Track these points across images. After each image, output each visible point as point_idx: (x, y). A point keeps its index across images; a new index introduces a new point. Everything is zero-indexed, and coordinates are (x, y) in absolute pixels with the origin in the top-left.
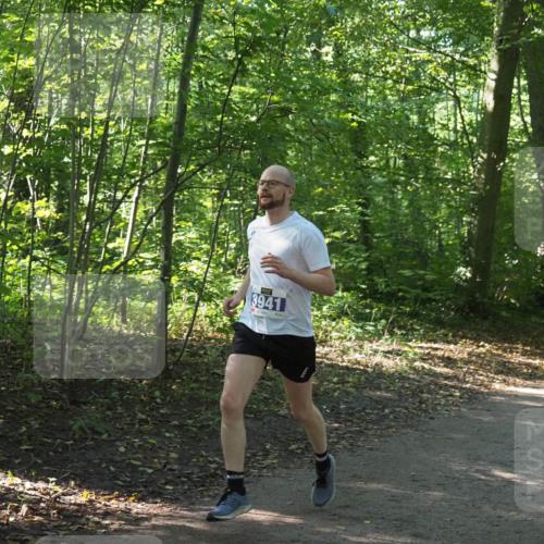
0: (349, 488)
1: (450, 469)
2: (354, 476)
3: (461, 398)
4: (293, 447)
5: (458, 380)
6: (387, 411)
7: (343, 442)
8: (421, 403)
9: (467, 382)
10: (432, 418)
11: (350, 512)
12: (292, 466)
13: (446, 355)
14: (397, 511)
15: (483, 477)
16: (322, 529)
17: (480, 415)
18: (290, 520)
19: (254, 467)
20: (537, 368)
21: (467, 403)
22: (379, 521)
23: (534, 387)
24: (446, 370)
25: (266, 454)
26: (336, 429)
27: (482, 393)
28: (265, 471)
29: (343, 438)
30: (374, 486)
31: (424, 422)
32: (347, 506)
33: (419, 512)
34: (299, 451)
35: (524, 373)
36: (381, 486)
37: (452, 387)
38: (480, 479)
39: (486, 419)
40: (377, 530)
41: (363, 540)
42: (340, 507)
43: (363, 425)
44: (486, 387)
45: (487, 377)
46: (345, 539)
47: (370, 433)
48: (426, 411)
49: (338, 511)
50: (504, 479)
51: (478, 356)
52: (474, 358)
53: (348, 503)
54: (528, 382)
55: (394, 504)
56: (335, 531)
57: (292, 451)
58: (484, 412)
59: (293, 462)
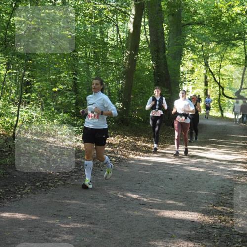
0: (63, 202)
1: (108, 193)
2: (65, 197)
3: (115, 161)
4: (37, 184)
5: (114, 153)
6: (81, 167)
7: (61, 182)
8: (97, 163)
9: (118, 154)
10: (102, 170)
11: (62, 214)
12: (36, 193)
13: (110, 142)
14: (83, 212)
15: (122, 197)
16: (49, 222)
17: (123, 169)
18: (33, 218)
19: (18, 194)
20: (149, 148)
21: (118, 164)
22: (75, 217)
23: (147, 156)
24: (109, 149)
25: (25, 187)
26: (58, 176)
27: (125, 159)
28: (24, 195)
29: (61, 180)
30: (74, 201)
31: (98, 172)
32: (61, 211)
33: (93, 213)
34: (40, 186)
35: (144, 150)
36: (76, 202)
37: (112, 156)
38: (121, 198)
39: (126, 171)
40: (74, 221)
41: (67, 226)
42: (58, 211)
43: (71, 174)
44: (127, 156)
45: (127, 152)
46: (59, 226)
47: (73, 177)
48: (99, 167)
49: (56, 213)
50: (132, 197)
51: (124, 142)
52: (122, 144)
53: (62, 209)
54: (145, 154)
55: (82, 209)
56: (54, 222)
57: (37, 186)
58: (125, 168)
59: (37, 191)
